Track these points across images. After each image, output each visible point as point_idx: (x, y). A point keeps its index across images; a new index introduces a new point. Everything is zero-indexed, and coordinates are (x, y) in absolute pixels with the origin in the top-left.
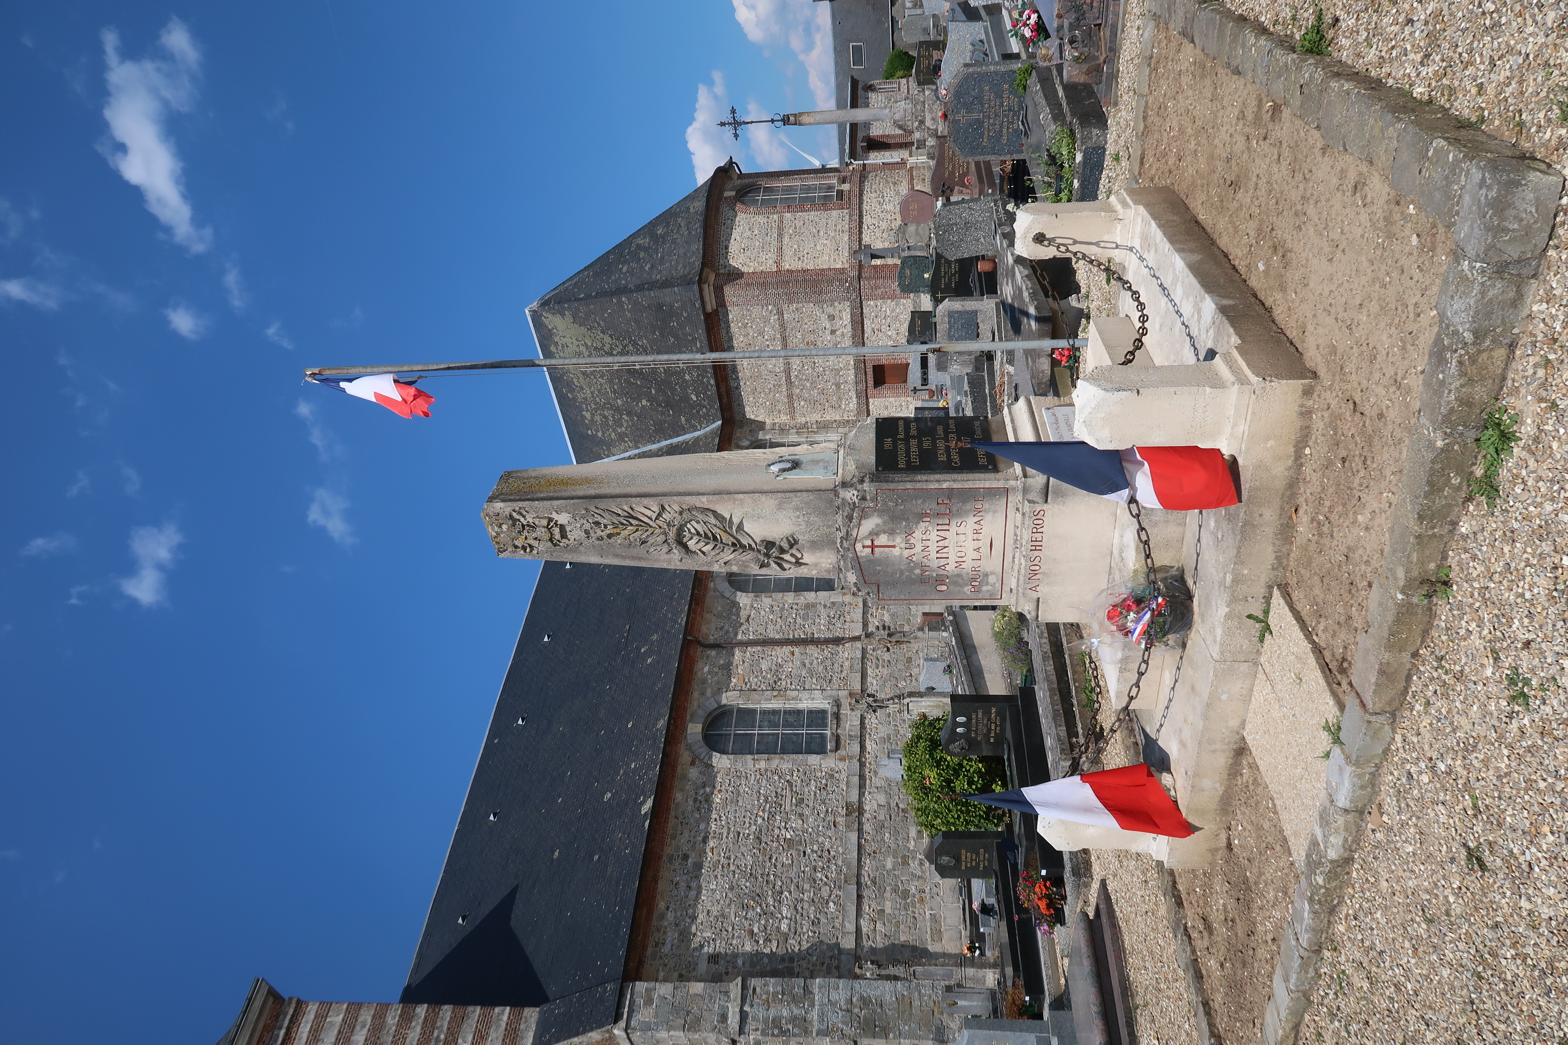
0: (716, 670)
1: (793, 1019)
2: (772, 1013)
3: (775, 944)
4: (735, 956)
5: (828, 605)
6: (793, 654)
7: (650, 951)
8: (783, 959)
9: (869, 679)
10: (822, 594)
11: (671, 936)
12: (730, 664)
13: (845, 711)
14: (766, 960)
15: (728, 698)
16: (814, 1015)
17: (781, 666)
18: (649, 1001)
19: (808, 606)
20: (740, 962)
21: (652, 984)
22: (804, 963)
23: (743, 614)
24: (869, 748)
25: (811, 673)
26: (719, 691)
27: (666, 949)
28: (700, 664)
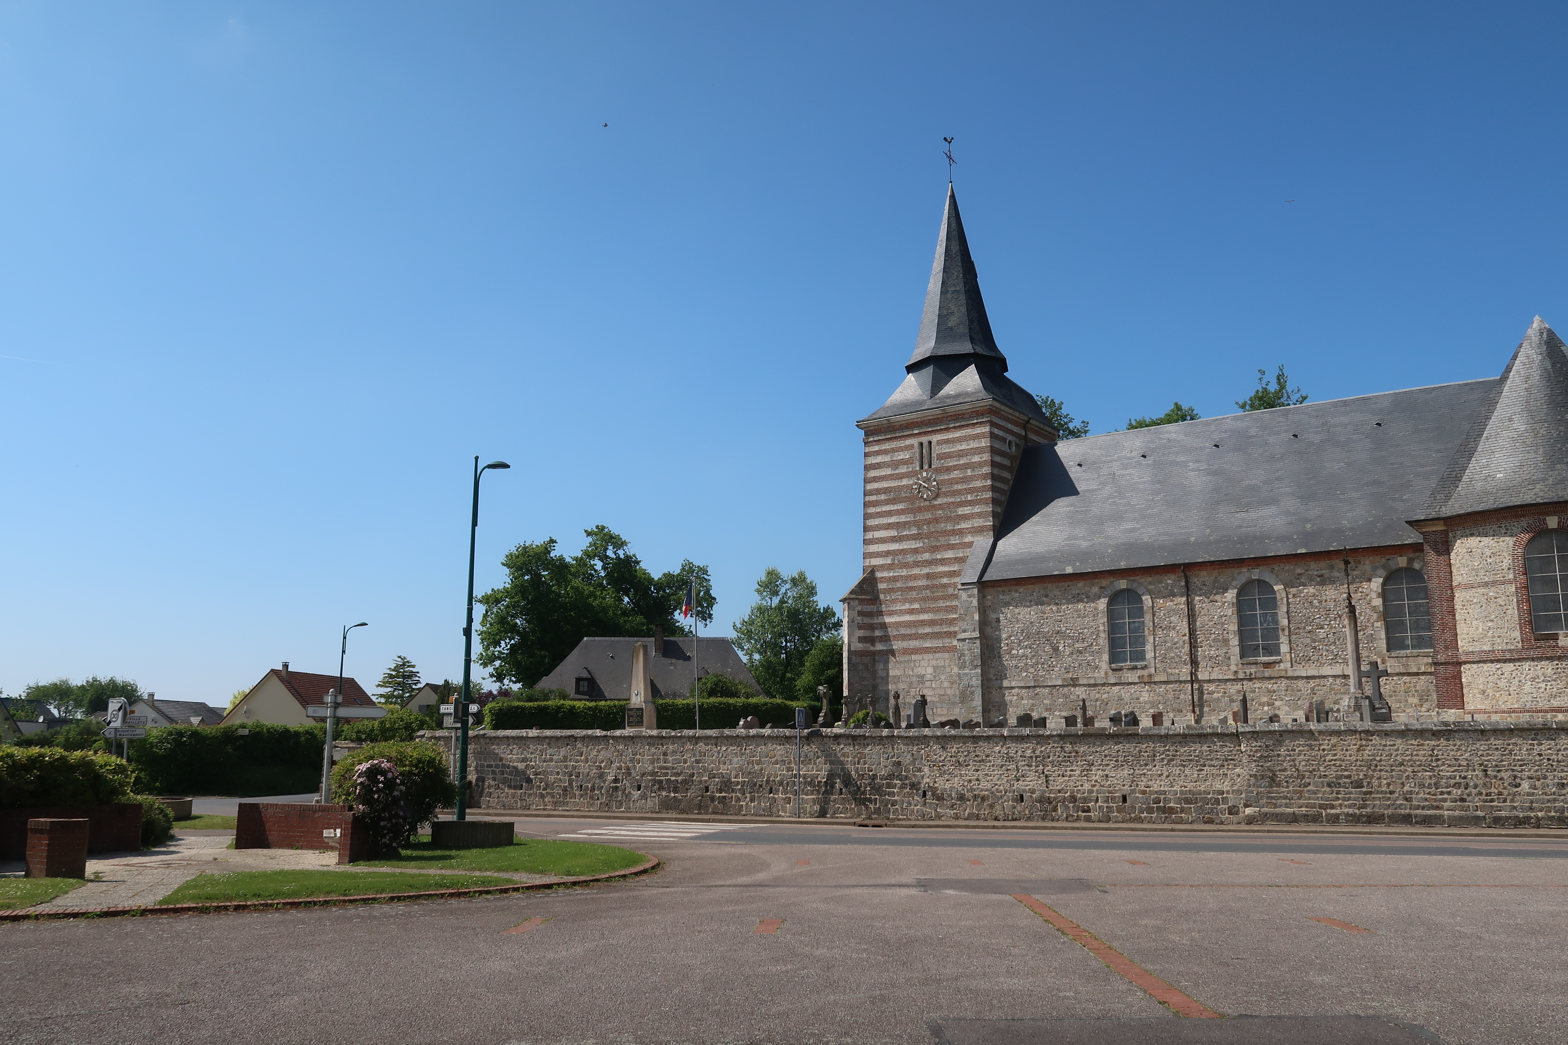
0: (1169, 588)
1: (965, 662)
2: (966, 652)
3: (1006, 648)
4: (1000, 630)
5: (1227, 655)
6: (1185, 635)
7: (1000, 589)
8: (999, 653)
9: (1164, 686)
10: (1237, 650)
11: (1006, 598)
12: (1174, 595)
13: (1140, 673)
14: (998, 645)
15: (1147, 600)
16: (967, 671)
17: (1174, 629)
18: (969, 596)
19: (1226, 641)
20: (997, 633)
21: (976, 596)
22: (998, 663)
23: (1218, 597)
24: (1114, 688)
25: (1170, 649)
26: (1150, 592)
27: (1001, 597)
28: (1173, 577)
